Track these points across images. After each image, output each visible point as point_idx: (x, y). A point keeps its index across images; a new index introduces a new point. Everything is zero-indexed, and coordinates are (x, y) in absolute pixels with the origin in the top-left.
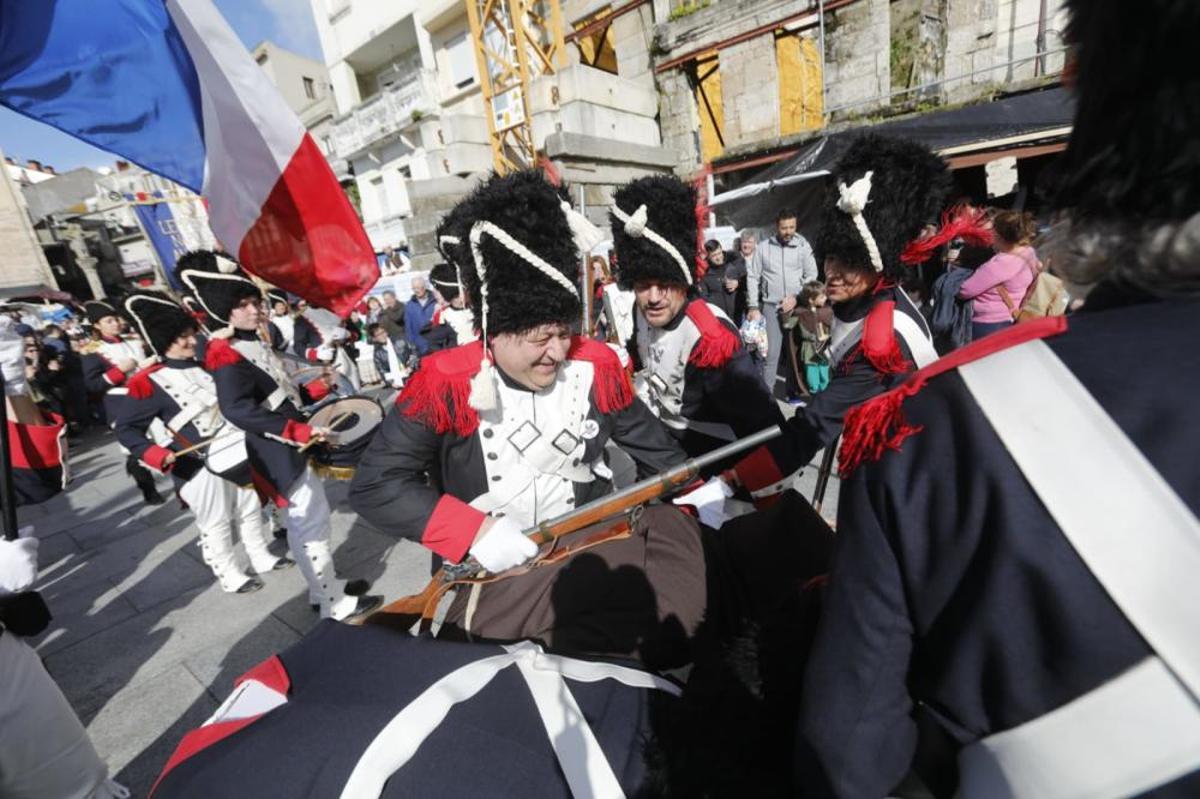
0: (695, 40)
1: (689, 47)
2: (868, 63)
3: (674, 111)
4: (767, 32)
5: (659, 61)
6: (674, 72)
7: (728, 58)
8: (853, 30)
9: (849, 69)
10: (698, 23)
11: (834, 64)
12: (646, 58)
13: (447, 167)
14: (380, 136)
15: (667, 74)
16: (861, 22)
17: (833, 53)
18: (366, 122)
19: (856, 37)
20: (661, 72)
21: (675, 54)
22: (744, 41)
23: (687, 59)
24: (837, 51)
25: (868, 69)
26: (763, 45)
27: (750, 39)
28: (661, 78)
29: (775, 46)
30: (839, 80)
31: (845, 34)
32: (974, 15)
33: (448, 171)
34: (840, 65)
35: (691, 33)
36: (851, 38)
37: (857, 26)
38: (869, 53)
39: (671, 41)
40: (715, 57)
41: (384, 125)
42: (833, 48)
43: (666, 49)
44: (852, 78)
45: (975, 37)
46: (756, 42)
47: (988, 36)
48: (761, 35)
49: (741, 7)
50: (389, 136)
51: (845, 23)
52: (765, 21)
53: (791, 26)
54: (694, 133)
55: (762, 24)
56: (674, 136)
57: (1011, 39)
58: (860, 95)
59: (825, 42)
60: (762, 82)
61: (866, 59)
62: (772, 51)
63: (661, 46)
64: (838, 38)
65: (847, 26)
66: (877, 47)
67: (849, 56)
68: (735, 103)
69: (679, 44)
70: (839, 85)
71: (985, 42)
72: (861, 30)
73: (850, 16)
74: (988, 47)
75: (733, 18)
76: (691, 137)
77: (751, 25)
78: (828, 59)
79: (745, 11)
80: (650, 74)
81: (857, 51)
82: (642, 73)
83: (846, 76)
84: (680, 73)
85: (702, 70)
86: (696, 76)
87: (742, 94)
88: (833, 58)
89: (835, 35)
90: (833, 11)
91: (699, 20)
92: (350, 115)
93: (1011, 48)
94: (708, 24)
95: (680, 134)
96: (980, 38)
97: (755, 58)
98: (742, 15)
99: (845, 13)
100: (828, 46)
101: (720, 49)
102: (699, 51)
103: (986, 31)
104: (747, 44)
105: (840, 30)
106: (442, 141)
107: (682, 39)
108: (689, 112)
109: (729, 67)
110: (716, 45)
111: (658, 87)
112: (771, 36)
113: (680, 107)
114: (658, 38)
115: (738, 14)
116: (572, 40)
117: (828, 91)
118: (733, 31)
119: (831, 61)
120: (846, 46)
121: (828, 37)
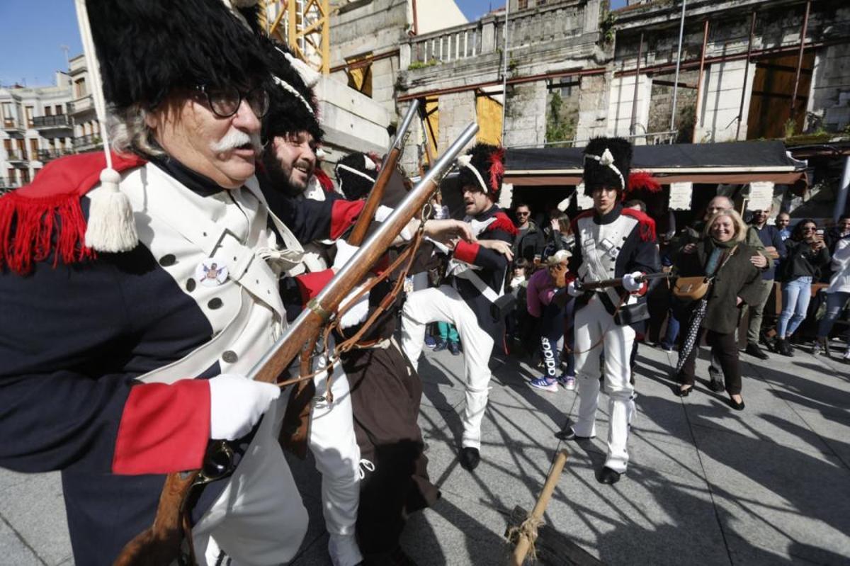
0: (425, 85)
1: (420, 89)
2: (531, 122)
4: (471, 90)
5: (400, 94)
6: (409, 103)
7: (445, 101)
8: (523, 99)
9: (519, 123)
10: (428, 75)
11: (511, 118)
12: (391, 91)
15: (404, 104)
16: (529, 95)
17: (511, 111)
19: (525, 104)
20: (401, 101)
21: (411, 92)
22: (456, 92)
23: (419, 96)
24: (513, 110)
25: (531, 125)
26: (467, 97)
27: (460, 92)
28: (399, 105)
29: (476, 100)
30: (513, 129)
31: (519, 101)
32: (595, 105)
34: (514, 120)
35: (423, 80)
36: (522, 104)
37: (526, 97)
38: (532, 116)
39: (409, 83)
40: (436, 100)
42: (511, 108)
43: (405, 87)
44: (521, 129)
45: (595, 119)
46: (463, 95)
47: (602, 119)
48: (467, 91)
49: (455, 70)
51: (519, 94)
52: (470, 83)
53: (487, 89)
54: (418, 145)
55: (468, 84)
57: (616, 125)
58: (525, 141)
59: (506, 103)
60: (464, 121)
61: (530, 119)
62: (473, 102)
63: (403, 84)
64: (514, 102)
65: (520, 96)
66: (537, 113)
67: (520, 115)
68: (446, 131)
69: (414, 86)
70: (512, 132)
71: (601, 123)
72: (528, 100)
73: (522, 90)
74: (602, 126)
75: (450, 76)
76: (417, 148)
77: (461, 83)
78: (507, 114)
79: (458, 74)
80: (393, 102)
81: (525, 112)
82: (389, 100)
83: (518, 128)
85: (429, 107)
86: (425, 111)
87: (451, 126)
88: (510, 114)
89: (513, 100)
90: (512, 85)
91: (428, 73)
93: (616, 130)
94: (434, 77)
95: (408, 145)
96: (598, 120)
97: (462, 104)
98: (456, 76)
99: (519, 87)
100: (508, 106)
101: (440, 94)
102: (426, 93)
103: (601, 116)
104: (457, 94)
105: (516, 98)
107: (416, 83)
108: (416, 131)
109: (445, 107)
110: (437, 92)
111: (398, 112)
112: (473, 93)
114: (400, 79)
115: (453, 74)
116: (344, 70)
117: (505, 134)
118: (448, 84)
119: (509, 116)
120: (519, 108)
121: (508, 101)
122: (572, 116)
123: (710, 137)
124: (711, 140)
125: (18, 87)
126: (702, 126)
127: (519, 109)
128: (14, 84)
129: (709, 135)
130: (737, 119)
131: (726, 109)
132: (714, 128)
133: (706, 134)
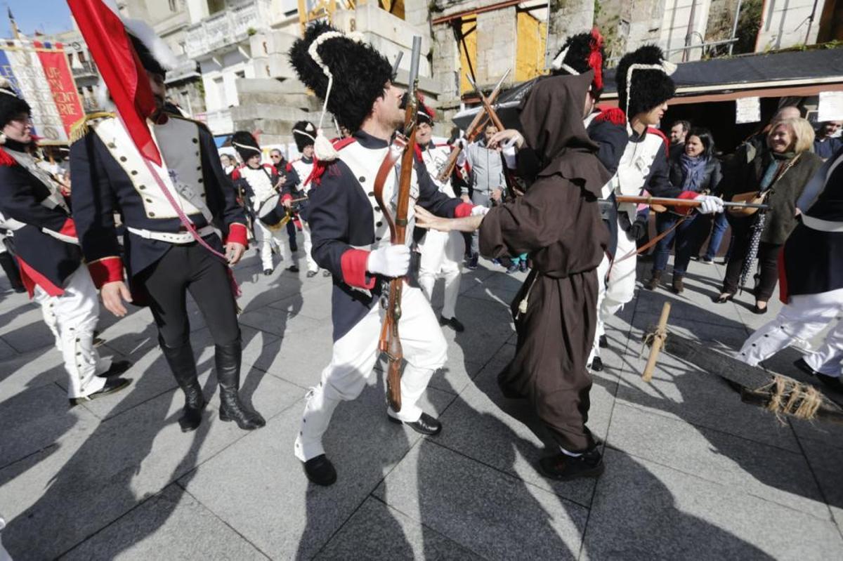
0: (462, 4)
1: (457, 9)
3: (443, 55)
4: (512, 5)
5: (435, 16)
6: (445, 26)
7: (483, 21)
8: (569, 13)
11: (555, 35)
12: (426, 12)
13: (268, 71)
14: (223, 45)
15: (440, 26)
16: (575, 8)
17: (555, 27)
18: (212, 32)
19: (571, 18)
20: (437, 24)
21: (447, 12)
22: (495, 9)
23: (454, 17)
24: (557, 26)
26: (508, 14)
27: (499, 9)
28: (435, 29)
29: (516, 17)
31: (564, 15)
32: (649, 14)
33: (269, 75)
34: (558, 37)
36: (567, 18)
37: (572, 10)
39: (444, 2)
40: (474, 20)
41: (226, 37)
42: (555, 24)
43: (440, 8)
45: (647, 30)
46: (503, 12)
47: (656, 30)
48: (507, 7)
50: (230, 46)
51: (564, 7)
54: (455, 73)
56: (441, 73)
57: (670, 35)
59: (550, 19)
60: (505, 42)
62: (514, 20)
63: (437, 4)
64: (559, 17)
65: (566, 9)
67: (565, 31)
68: (485, 56)
69: (450, 5)
71: (653, 34)
72: (575, 13)
74: (655, 38)
76: (454, 74)
78: (551, 31)
80: (428, 25)
81: (571, 28)
82: (422, 24)
84: (449, 27)
85: (465, 28)
86: (461, 32)
87: (491, 48)
88: (554, 31)
89: (557, 14)
92: (200, 26)
93: (669, 41)
95: (446, 72)
96: (651, 31)
97: (502, 23)
100: (552, 21)
101: (478, 13)
102: (464, 12)
103: (654, 27)
104: (497, 11)
105: (561, 11)
106: (266, 52)
107: (452, 2)
108: (453, 57)
109: (483, 27)
110: (475, 10)
111: (433, 36)
112: (514, 9)
113: (446, 52)
117: (548, 54)
118: (487, 1)
119: (552, 33)
121: (552, 15)
122: (611, 24)
123: (774, 43)
124: (775, 46)
125: (38, 34)
126: (767, 29)
127: (563, 24)
128: (33, 32)
129: (774, 39)
130: (809, 20)
131: (797, 8)
132: (781, 31)
133: (771, 39)
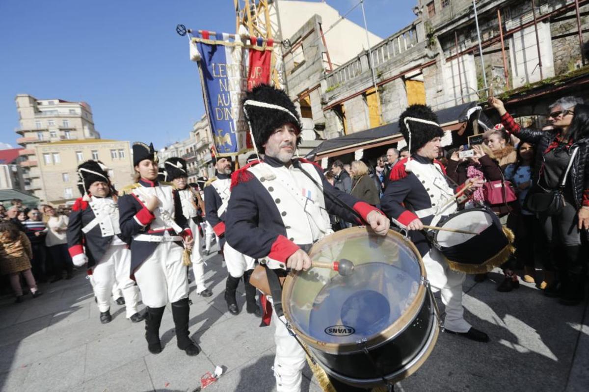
0: (336, 99)
1: (333, 101)
2: (397, 104)
3: (330, 125)
4: (360, 94)
5: (324, 107)
6: (329, 110)
7: (347, 105)
8: (389, 92)
9: (390, 106)
10: (335, 93)
11: (384, 105)
12: (320, 106)
15: (327, 111)
16: (392, 89)
17: (383, 101)
19: (391, 94)
20: (325, 110)
21: (329, 104)
22: (352, 98)
23: (333, 105)
25: (397, 106)
26: (359, 100)
27: (354, 97)
28: (325, 113)
30: (387, 111)
31: (387, 94)
32: (433, 83)
34: (387, 105)
35: (334, 97)
36: (389, 95)
38: (396, 100)
39: (327, 100)
42: (384, 99)
43: (326, 103)
44: (391, 110)
45: (436, 91)
46: (356, 98)
47: (441, 91)
48: (357, 96)
49: (349, 87)
52: (359, 91)
54: (339, 132)
55: (357, 92)
56: (330, 134)
57: (454, 91)
58: (395, 116)
59: (380, 97)
60: (360, 112)
61: (396, 102)
62: (362, 101)
63: (324, 101)
64: (385, 95)
65: (387, 90)
66: (399, 97)
67: (389, 101)
68: (351, 121)
70: (386, 113)
71: (440, 93)
72: (393, 92)
73: (387, 87)
74: (441, 96)
75: (347, 90)
77: (353, 92)
78: (382, 103)
79: (351, 88)
80: (322, 111)
81: (392, 99)
83: (389, 109)
84: (331, 110)
87: (353, 117)
89: (383, 94)
90: (382, 85)
91: (336, 92)
93: (455, 94)
94: (339, 93)
95: (332, 133)
96: (438, 92)
97: (357, 104)
98: (350, 89)
99: (386, 86)
100: (381, 98)
101: (344, 101)
102: (336, 103)
103: (440, 89)
105: (385, 92)
107: (331, 99)
108: (336, 125)
109: (348, 108)
110: (342, 101)
111: (325, 116)
112: (361, 96)
113: (331, 123)
114: (323, 99)
115: (348, 89)
116: (297, 101)
117: (382, 115)
118: (347, 95)
119: (383, 104)
120: (388, 98)
121: (381, 95)
123: (525, 81)
124: (526, 83)
125: (177, 143)
126: (517, 75)
128: (175, 142)
129: (523, 80)
130: (538, 66)
131: (533, 59)
132: (527, 75)
133: (522, 80)
